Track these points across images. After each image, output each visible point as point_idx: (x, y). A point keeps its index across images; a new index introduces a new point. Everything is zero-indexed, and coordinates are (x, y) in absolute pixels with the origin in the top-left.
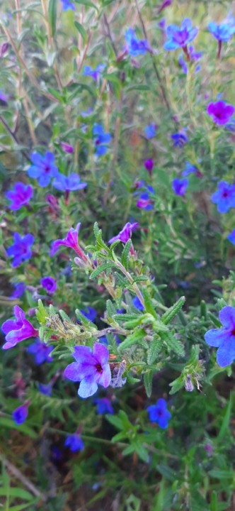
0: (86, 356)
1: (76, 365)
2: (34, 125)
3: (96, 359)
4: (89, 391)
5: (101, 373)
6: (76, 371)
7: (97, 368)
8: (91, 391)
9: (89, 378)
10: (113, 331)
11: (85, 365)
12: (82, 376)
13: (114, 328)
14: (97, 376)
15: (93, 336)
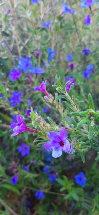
0: (55, 137)
1: (50, 142)
2: (20, 49)
3: (60, 139)
4: (58, 154)
5: (63, 146)
6: (50, 145)
7: (61, 144)
8: (59, 155)
9: (57, 149)
10: (66, 128)
11: (54, 142)
12: (53, 148)
13: (66, 127)
14: (61, 148)
15: (57, 130)
